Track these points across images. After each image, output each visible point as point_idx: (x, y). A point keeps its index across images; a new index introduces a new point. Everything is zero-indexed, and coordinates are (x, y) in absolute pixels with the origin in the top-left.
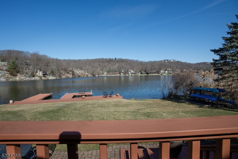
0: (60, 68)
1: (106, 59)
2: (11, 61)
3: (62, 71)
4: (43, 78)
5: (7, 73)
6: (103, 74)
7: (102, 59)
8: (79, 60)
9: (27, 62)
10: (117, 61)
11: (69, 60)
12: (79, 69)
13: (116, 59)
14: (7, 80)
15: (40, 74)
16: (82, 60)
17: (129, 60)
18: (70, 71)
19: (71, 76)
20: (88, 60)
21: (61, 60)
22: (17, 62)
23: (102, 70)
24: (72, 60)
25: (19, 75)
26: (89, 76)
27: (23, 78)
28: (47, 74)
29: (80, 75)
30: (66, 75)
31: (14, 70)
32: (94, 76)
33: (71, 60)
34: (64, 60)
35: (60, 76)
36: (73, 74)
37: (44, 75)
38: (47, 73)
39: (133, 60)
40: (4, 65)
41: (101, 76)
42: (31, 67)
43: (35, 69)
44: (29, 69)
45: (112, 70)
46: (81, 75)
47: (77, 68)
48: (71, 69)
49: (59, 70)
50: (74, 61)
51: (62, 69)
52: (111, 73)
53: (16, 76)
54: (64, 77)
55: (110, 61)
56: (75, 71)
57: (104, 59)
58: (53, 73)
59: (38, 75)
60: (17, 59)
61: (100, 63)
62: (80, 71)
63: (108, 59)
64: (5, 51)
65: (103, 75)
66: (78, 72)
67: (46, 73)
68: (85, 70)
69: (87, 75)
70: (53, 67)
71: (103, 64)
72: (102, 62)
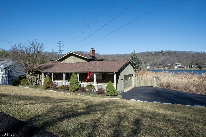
1: (152, 52)
6: (146, 67)
7: (147, 52)
8: (125, 55)
10: (164, 54)
11: (116, 55)
13: (162, 51)
16: (127, 54)
17: (180, 52)
24: (119, 55)
33: (118, 55)
34: (112, 55)
39: (184, 52)
45: (156, 63)
52: (154, 67)
55: (156, 54)
57: (149, 52)
61: (144, 57)
63: (154, 52)
65: (146, 69)
71: (148, 57)
72: (147, 56)
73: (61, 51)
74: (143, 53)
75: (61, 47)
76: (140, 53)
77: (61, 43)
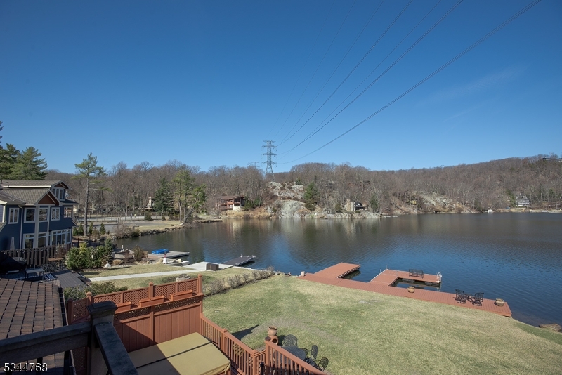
0: (390, 193)
1: (526, 160)
2: (309, 183)
3: (394, 200)
4: (356, 215)
5: (303, 205)
6: (514, 205)
7: (509, 160)
8: (439, 169)
9: (331, 184)
11: (413, 170)
12: (435, 194)
14: (302, 216)
15: (350, 206)
16: (445, 168)
18: (414, 198)
19: (416, 212)
20: (463, 166)
21: (393, 172)
22: (316, 184)
23: (509, 193)
24: (420, 170)
25: (318, 208)
26: (466, 211)
27: (323, 214)
28: (363, 208)
29: (438, 208)
30: (402, 208)
31: (312, 200)
32: (481, 211)
33: (416, 170)
34: (401, 172)
35: (390, 211)
36: (421, 205)
37: (357, 208)
38: (363, 205)
40: (299, 191)
41: (507, 210)
42: (336, 193)
43: (342, 196)
44: (333, 197)
45: (551, 192)
46: (443, 209)
47: (430, 190)
48: (414, 193)
49: (387, 197)
50: (425, 173)
51: (394, 194)
52: (545, 204)
53: (314, 209)
54: (399, 212)
55: (543, 163)
56: (426, 198)
57: (518, 160)
58: (374, 206)
59: (348, 210)
60: (316, 179)
61: (504, 174)
62: (438, 199)
63: (535, 157)
64: (301, 166)
65: (513, 210)
66: (434, 201)
67: (361, 205)
68: (452, 196)
69: (460, 210)
70: (376, 191)
71: (515, 174)
72: (512, 170)
73: (270, 164)
74: (498, 162)
75: (270, 154)
76: (487, 163)
77: (270, 145)
